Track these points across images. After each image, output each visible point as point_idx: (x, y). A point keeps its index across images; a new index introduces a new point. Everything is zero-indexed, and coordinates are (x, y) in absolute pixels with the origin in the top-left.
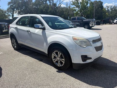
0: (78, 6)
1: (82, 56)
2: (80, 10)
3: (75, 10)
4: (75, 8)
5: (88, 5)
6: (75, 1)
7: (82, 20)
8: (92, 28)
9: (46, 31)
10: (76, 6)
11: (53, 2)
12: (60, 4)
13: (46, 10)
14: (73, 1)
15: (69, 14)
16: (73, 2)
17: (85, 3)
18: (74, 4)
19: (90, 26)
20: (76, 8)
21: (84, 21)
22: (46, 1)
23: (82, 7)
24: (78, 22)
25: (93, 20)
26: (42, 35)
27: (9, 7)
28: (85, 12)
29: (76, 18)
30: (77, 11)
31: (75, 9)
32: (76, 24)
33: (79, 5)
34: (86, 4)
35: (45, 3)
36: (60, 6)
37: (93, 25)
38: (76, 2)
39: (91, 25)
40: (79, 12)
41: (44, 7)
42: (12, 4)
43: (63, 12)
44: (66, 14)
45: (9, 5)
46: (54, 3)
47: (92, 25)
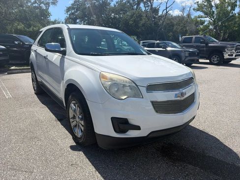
0: (209, 14)
1: (114, 120)
2: (214, 21)
3: (202, 23)
4: (202, 17)
5: (234, 10)
6: (203, 1)
7: (207, 44)
8: (233, 62)
9: (66, 57)
10: (206, 14)
11: (152, 6)
12: (166, 9)
13: (135, 21)
14: (198, 2)
15: (186, 31)
16: (198, 5)
17: (229, 5)
18: (200, 8)
19: (225, 58)
20: (206, 17)
21: (209, 45)
22: (138, 4)
23: (218, 14)
24: (196, 47)
25: (234, 45)
26: (59, 65)
27: (68, 16)
28: (225, 26)
29: (194, 38)
30: (205, 24)
31: (203, 19)
32: (190, 51)
33: (213, 10)
34: (229, 8)
35: (135, 7)
36: (167, 12)
37: (232, 55)
38: (206, 4)
39: (226, 56)
40: (211, 27)
41: (132, 16)
42: (73, 11)
43: (173, 26)
44: (178, 31)
45: (67, 12)
46: (154, 6)
47: (229, 55)
